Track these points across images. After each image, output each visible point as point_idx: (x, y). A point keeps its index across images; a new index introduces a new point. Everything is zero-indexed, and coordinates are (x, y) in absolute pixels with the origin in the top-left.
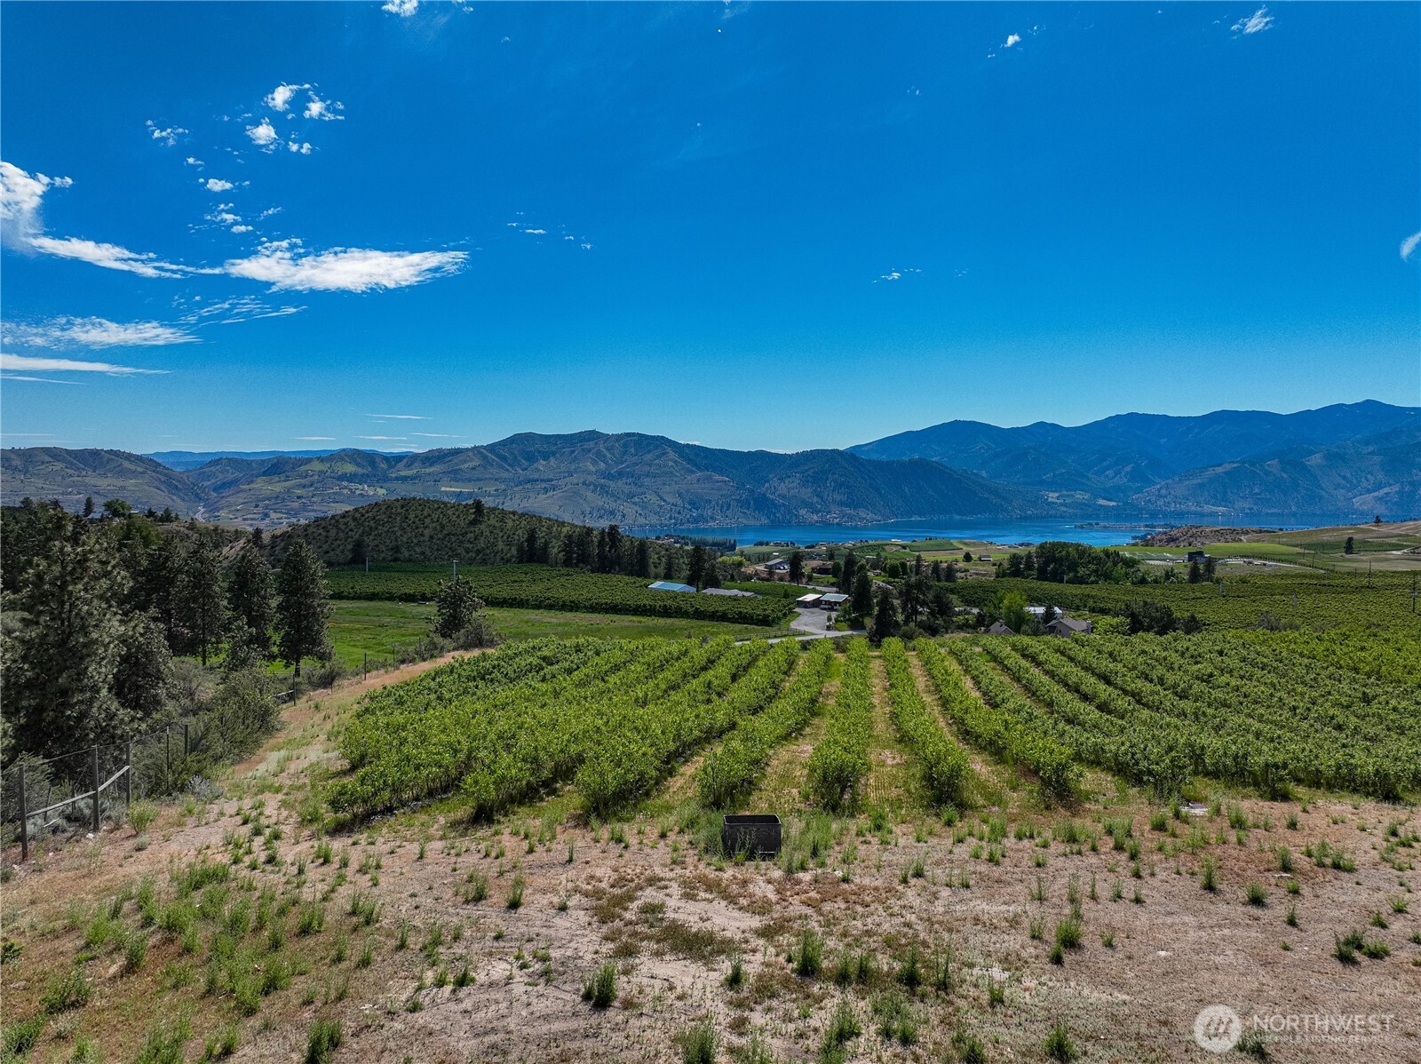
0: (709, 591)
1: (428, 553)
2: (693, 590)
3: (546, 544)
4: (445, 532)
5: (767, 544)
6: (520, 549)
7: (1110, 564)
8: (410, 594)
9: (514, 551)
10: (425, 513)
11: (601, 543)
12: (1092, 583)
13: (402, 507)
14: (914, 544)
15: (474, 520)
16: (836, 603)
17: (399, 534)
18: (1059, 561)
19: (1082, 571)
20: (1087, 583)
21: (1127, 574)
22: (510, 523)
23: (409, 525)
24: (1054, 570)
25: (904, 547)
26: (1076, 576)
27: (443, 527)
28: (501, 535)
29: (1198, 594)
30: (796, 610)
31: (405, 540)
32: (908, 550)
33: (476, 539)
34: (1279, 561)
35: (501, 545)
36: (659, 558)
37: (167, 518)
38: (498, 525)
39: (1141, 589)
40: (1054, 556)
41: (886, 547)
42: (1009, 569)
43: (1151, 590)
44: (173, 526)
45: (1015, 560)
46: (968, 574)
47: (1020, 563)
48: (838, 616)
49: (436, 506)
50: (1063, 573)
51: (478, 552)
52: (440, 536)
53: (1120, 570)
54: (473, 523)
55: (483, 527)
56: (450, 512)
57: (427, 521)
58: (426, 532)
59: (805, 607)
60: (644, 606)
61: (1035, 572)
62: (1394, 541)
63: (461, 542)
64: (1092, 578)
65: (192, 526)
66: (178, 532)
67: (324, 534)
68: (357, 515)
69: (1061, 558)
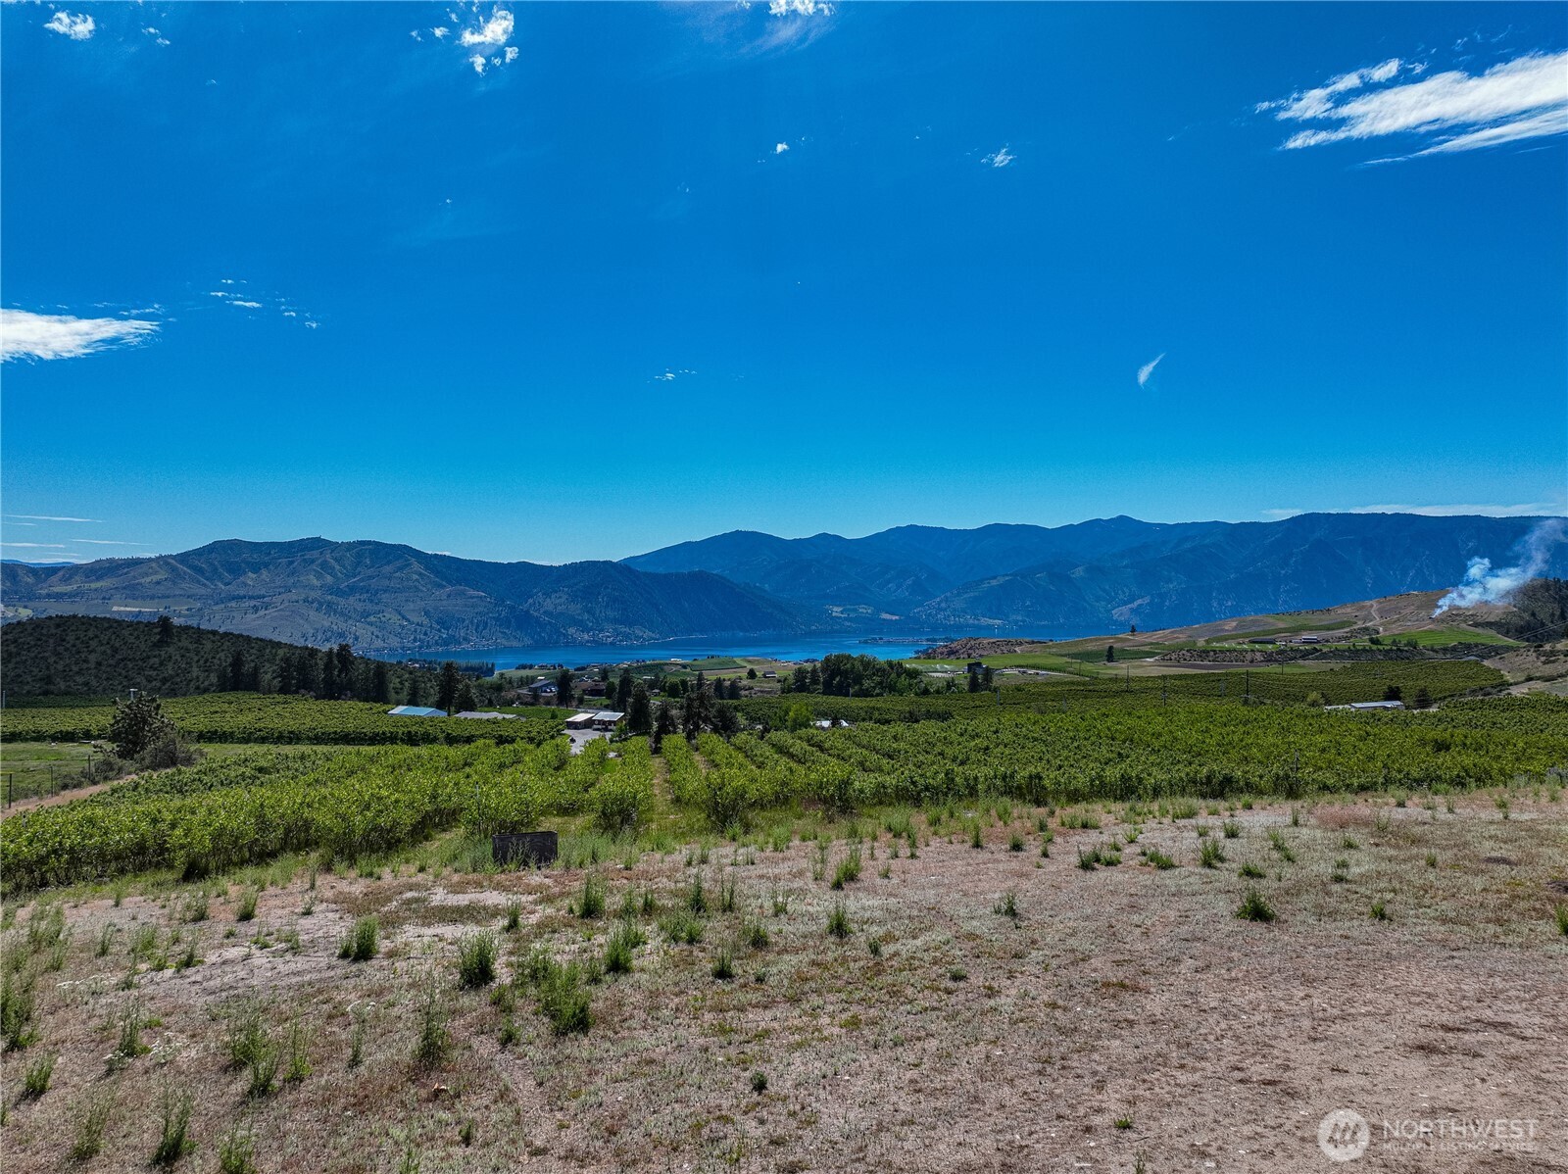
0: (463, 715)
1: (94, 683)
2: (443, 714)
3: (256, 669)
4: (118, 657)
5: (531, 667)
6: (222, 676)
7: (893, 675)
8: (67, 733)
9: (214, 678)
10: (90, 634)
11: (328, 666)
12: (878, 695)
13: (58, 626)
14: (696, 663)
15: (159, 641)
16: (610, 722)
17: (52, 660)
18: (844, 674)
19: (867, 684)
20: (872, 696)
21: (911, 685)
22: (208, 646)
23: (66, 650)
24: (840, 683)
25: (684, 667)
26: (861, 689)
27: (115, 651)
28: (196, 659)
29: (978, 703)
30: (566, 731)
31: (60, 667)
32: (688, 670)
33: (161, 664)
34: (1050, 670)
35: (195, 672)
36: (401, 683)
38: (191, 647)
39: (924, 700)
40: (839, 668)
41: (666, 667)
42: (794, 684)
43: (934, 701)
45: (800, 674)
46: (753, 691)
47: (806, 678)
48: (613, 736)
49: (106, 625)
50: (849, 685)
51: (164, 681)
52: (111, 662)
53: (904, 681)
54: (161, 644)
55: (171, 650)
56: (126, 632)
57: (93, 644)
58: (93, 658)
59: (576, 728)
60: (384, 733)
61: (821, 687)
62: (1147, 649)
63: (142, 669)
64: (877, 691)
69: (846, 671)
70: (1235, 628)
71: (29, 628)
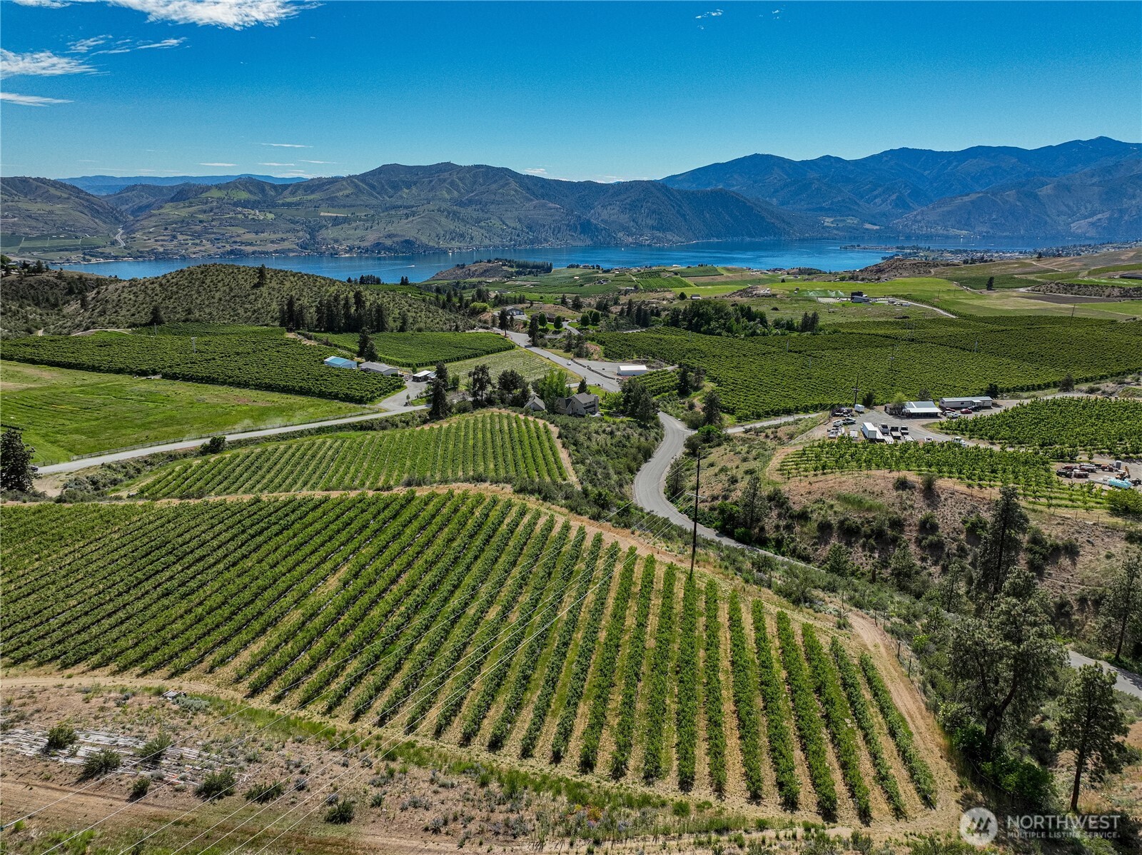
0: (367, 365)
1: (215, 313)
3: (302, 307)
4: (232, 294)
5: (578, 266)
10: (220, 278)
13: (202, 273)
14: (689, 270)
17: (195, 297)
18: (701, 315)
22: (288, 284)
23: (204, 289)
24: (697, 322)
27: (231, 290)
31: (198, 302)
34: (917, 301)
37: (38, 269)
38: (277, 287)
44: (44, 276)
48: (420, 394)
49: (231, 271)
52: (228, 298)
54: (256, 286)
55: (264, 289)
56: (241, 276)
57: (220, 285)
58: (218, 295)
61: (686, 323)
62: (1032, 277)
63: (244, 303)
64: (719, 331)
65: (60, 276)
66: (48, 281)
67: (134, 298)
68: (164, 282)
70: (1131, 259)
71: (187, 274)
